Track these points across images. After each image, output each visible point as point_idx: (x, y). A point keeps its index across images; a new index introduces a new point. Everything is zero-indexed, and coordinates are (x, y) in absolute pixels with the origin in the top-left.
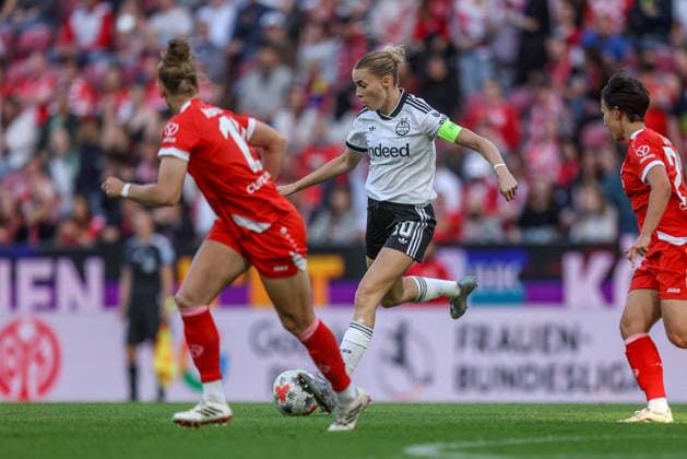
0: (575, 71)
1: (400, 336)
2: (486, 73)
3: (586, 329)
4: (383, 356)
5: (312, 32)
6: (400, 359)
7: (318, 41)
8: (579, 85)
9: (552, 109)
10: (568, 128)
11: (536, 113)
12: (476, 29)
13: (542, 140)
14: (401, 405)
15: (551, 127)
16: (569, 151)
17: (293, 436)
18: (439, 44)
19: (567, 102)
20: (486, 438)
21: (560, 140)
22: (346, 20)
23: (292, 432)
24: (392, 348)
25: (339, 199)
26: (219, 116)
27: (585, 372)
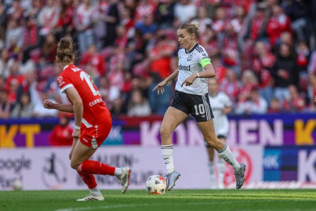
0: (130, 40)
1: (52, 161)
2: (90, 41)
3: (135, 157)
4: (45, 169)
5: (12, 23)
6: (52, 171)
7: (15, 28)
8: (132, 46)
9: (120, 57)
10: (127, 66)
11: (113, 60)
12: (86, 22)
13: (116, 71)
14: (53, 191)
15: (120, 65)
16: (128, 76)
17: (5, 206)
18: (70, 29)
19: (126, 54)
20: (91, 206)
21: (124, 71)
22: (28, 19)
23: (4, 204)
24: (48, 166)
25: (25, 99)
26: (80, 71)
27: (135, 175)
